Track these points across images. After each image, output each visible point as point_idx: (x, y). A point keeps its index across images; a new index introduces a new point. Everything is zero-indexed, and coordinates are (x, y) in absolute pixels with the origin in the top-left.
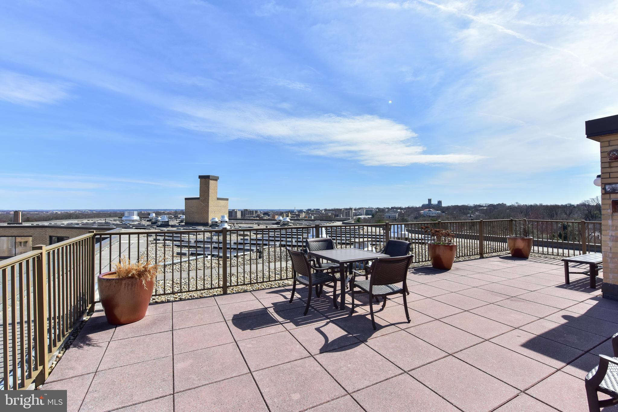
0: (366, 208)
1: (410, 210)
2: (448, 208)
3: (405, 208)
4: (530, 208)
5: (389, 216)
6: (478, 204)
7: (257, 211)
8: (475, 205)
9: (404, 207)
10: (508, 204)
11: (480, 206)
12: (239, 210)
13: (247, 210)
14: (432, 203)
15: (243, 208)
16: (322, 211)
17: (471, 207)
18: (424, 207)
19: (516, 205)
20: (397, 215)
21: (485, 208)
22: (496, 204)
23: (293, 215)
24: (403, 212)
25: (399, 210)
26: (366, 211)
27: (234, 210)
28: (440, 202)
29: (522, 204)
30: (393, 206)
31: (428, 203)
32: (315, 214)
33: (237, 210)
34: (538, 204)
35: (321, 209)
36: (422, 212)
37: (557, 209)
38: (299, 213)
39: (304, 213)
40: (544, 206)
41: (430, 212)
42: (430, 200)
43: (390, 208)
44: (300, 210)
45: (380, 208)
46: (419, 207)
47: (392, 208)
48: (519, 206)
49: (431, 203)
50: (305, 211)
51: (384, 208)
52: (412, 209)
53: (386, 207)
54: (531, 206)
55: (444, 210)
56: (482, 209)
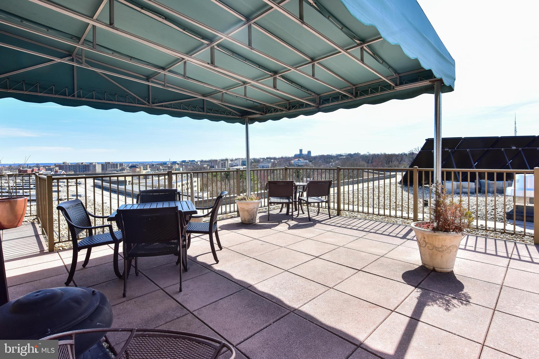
0: (243, 159)
1: (283, 159)
2: (315, 158)
5: (263, 166)
6: (339, 154)
7: (122, 164)
8: (337, 154)
9: (278, 157)
11: (341, 155)
12: (98, 163)
13: (109, 163)
15: (104, 161)
16: (197, 163)
17: (334, 156)
18: (296, 157)
19: (368, 154)
20: (270, 165)
21: (344, 157)
22: (352, 153)
23: (165, 167)
25: (272, 161)
26: (243, 161)
27: (91, 163)
28: (309, 152)
29: (372, 154)
30: (268, 157)
31: (299, 153)
32: (190, 165)
33: (96, 164)
35: (196, 160)
36: (292, 161)
38: (172, 165)
39: (177, 165)
40: (387, 155)
41: (299, 161)
42: (301, 151)
44: (174, 162)
45: (256, 159)
46: (292, 157)
47: (267, 158)
49: (302, 153)
50: (179, 162)
52: (285, 159)
53: (261, 157)
54: (378, 154)
55: (311, 160)
56: (342, 158)
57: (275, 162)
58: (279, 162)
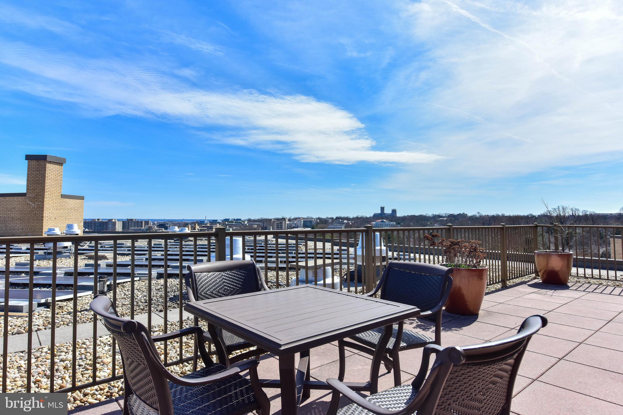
0: (304, 218)
1: (359, 220)
2: (403, 219)
3: (353, 219)
4: (492, 219)
6: (437, 214)
7: (148, 222)
8: (433, 214)
9: (351, 217)
10: (470, 214)
11: (439, 216)
12: (119, 220)
13: (132, 220)
14: (385, 212)
16: (244, 222)
17: (429, 217)
18: (376, 217)
19: (478, 215)
20: (343, 228)
21: (445, 219)
22: (456, 214)
23: (203, 227)
24: (351, 224)
25: (345, 221)
26: (304, 222)
27: (110, 220)
28: (394, 211)
29: (484, 215)
30: (338, 216)
31: (380, 213)
32: (235, 226)
33: (116, 220)
34: (500, 214)
35: (242, 219)
36: (373, 223)
37: (520, 221)
38: (212, 225)
39: (218, 224)
40: (506, 216)
41: (383, 223)
42: (382, 209)
43: (335, 218)
44: (213, 220)
45: (322, 219)
46: (370, 217)
47: (337, 218)
48: (480, 216)
49: (384, 212)
50: (220, 221)
51: (327, 218)
52: (361, 219)
53: (329, 217)
54: (493, 216)
55: (399, 221)
56: (442, 220)
57: (350, 223)
58: (354, 223)
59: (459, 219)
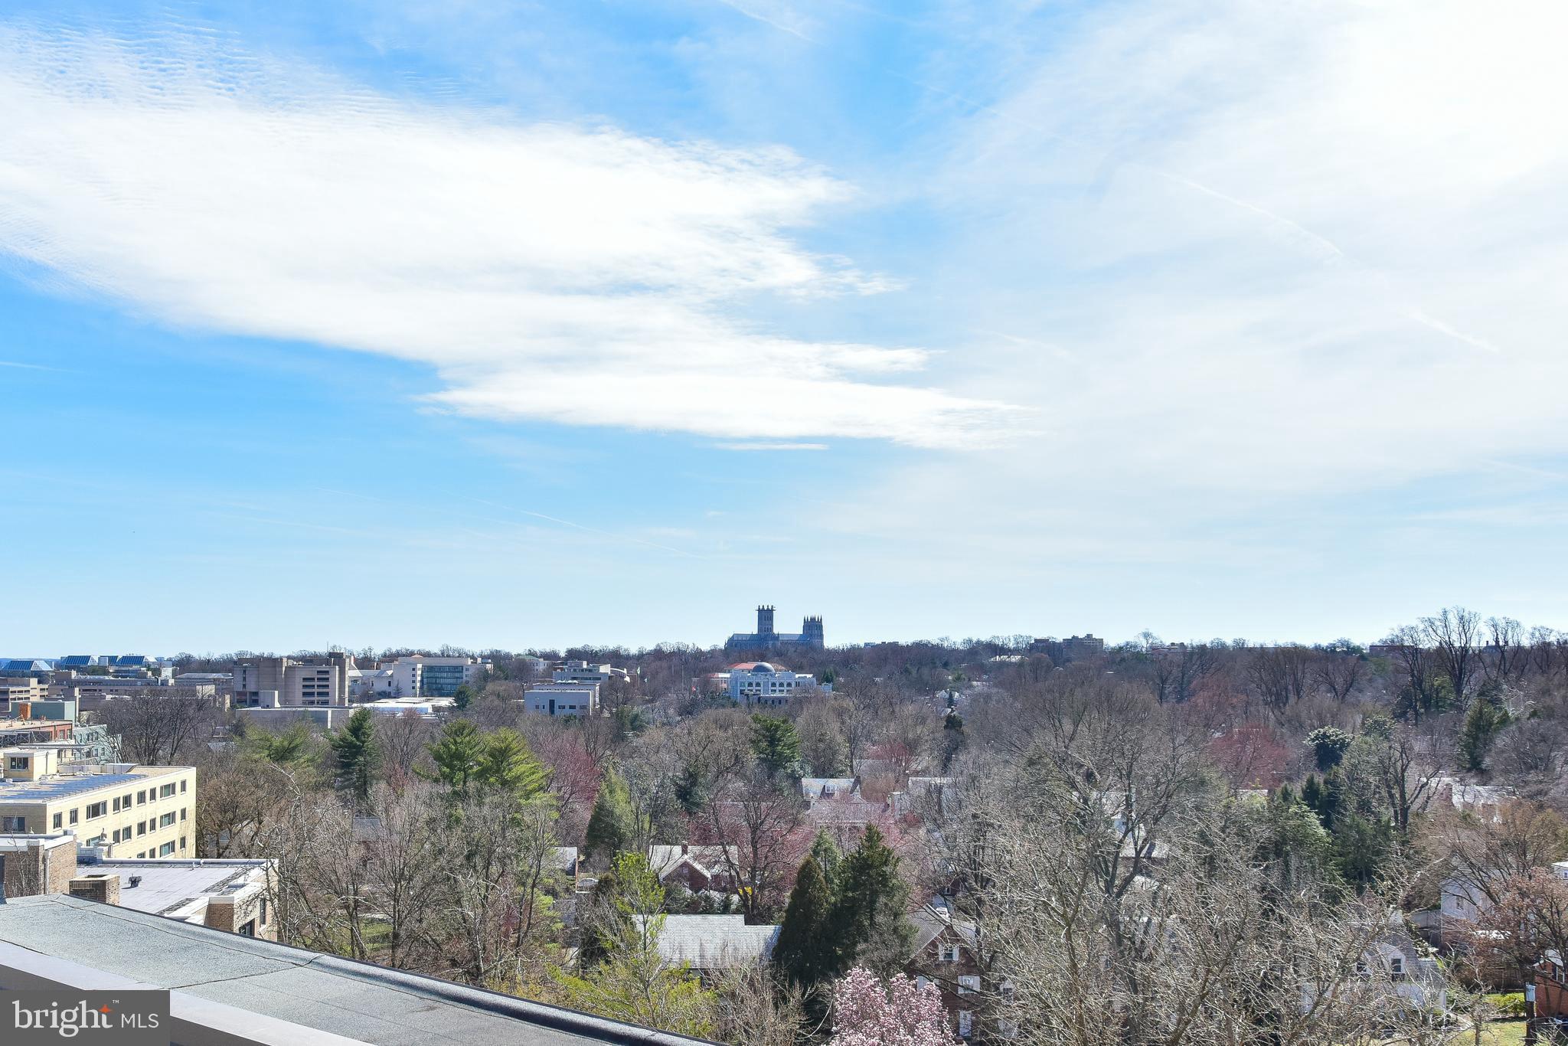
0: (428, 655)
1: (664, 664)
2: (851, 657)
3: (641, 658)
4: (1195, 657)
5: (552, 703)
6: (985, 637)
8: (971, 641)
9: (634, 650)
10: (1113, 640)
11: (994, 649)
14: (775, 631)
16: (157, 672)
17: (954, 651)
18: (738, 649)
19: (1144, 644)
20: (593, 695)
21: (1015, 659)
22: (1059, 639)
24: (627, 679)
25: (605, 669)
26: (428, 669)
28: (814, 627)
29: (1168, 643)
30: (578, 645)
31: (755, 632)
32: (111, 686)
34: (1229, 641)
35: (151, 659)
36: (721, 675)
37: (1300, 667)
40: (1250, 650)
41: (761, 678)
42: (766, 616)
43: (563, 654)
44: (16, 664)
45: (508, 656)
46: (713, 653)
47: (573, 654)
48: (1155, 649)
49: (771, 629)
50: (46, 668)
51: (532, 654)
52: (675, 660)
53: (538, 648)
54: (1202, 648)
55: (830, 669)
56: (1003, 664)
57: (622, 676)
58: (642, 677)
59: (1069, 660)
